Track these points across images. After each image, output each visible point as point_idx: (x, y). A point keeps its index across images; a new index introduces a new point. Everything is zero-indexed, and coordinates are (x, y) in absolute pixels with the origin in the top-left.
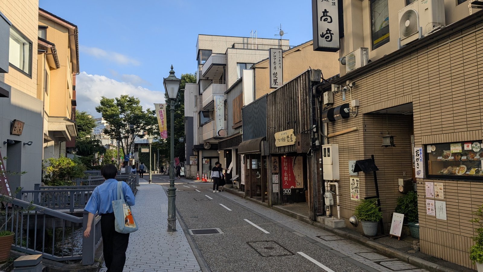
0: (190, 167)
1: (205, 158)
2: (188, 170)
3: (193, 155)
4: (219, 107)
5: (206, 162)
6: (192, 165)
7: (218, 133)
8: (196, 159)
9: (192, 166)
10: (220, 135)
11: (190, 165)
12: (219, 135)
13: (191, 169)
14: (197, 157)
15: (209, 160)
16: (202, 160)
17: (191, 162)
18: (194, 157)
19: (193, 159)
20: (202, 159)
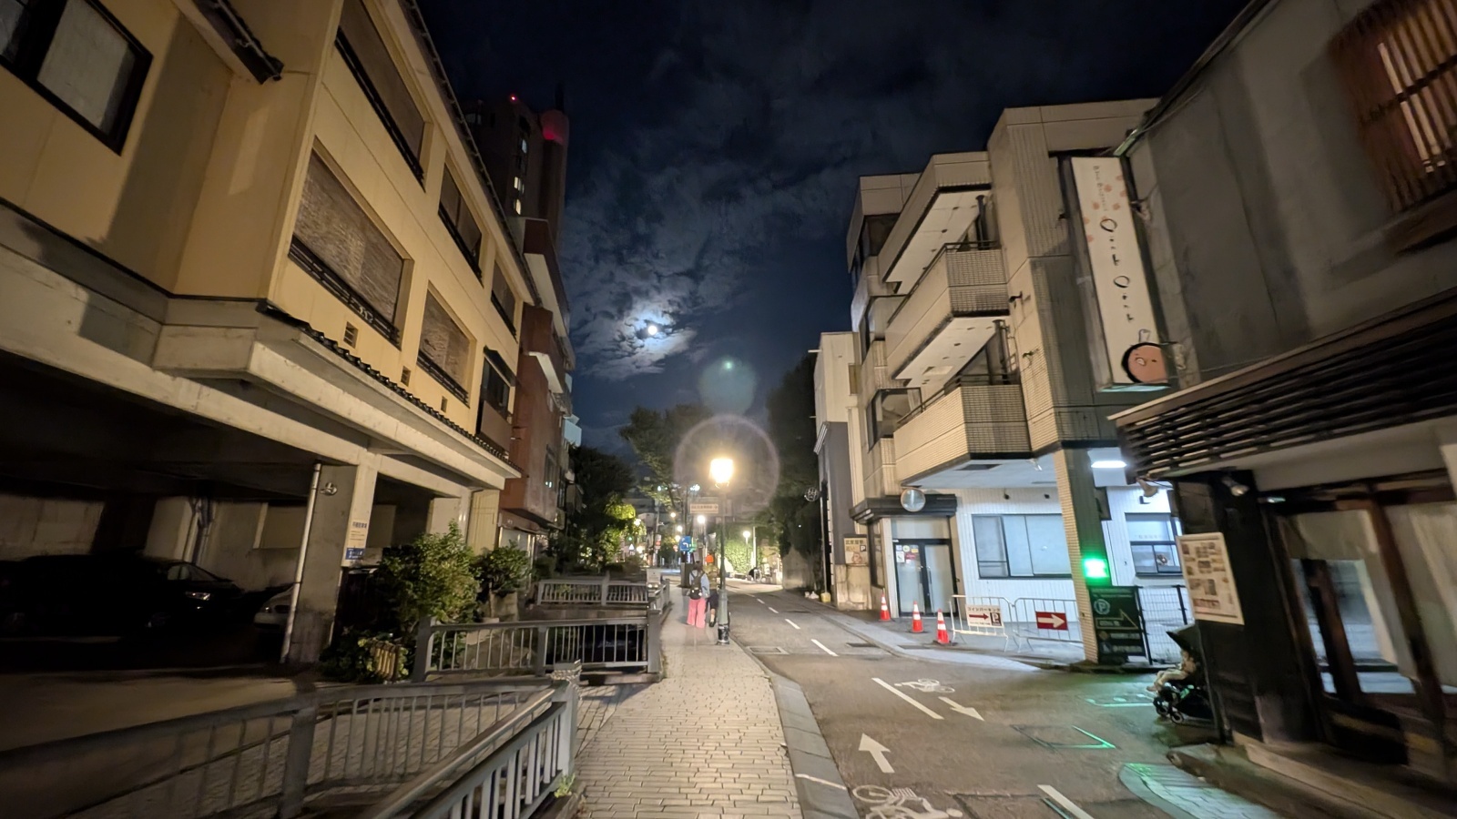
0: (847, 571)
1: (903, 542)
2: (842, 582)
3: (853, 535)
4: (1101, 213)
5: (906, 558)
6: (853, 565)
7: (1125, 364)
8: (863, 548)
9: (853, 570)
10: (1136, 381)
11: (847, 566)
12: (1131, 376)
13: (850, 578)
14: (865, 540)
15: (915, 550)
16: (895, 550)
17: (849, 557)
18: (857, 542)
19: (857, 547)
20: (895, 544)
